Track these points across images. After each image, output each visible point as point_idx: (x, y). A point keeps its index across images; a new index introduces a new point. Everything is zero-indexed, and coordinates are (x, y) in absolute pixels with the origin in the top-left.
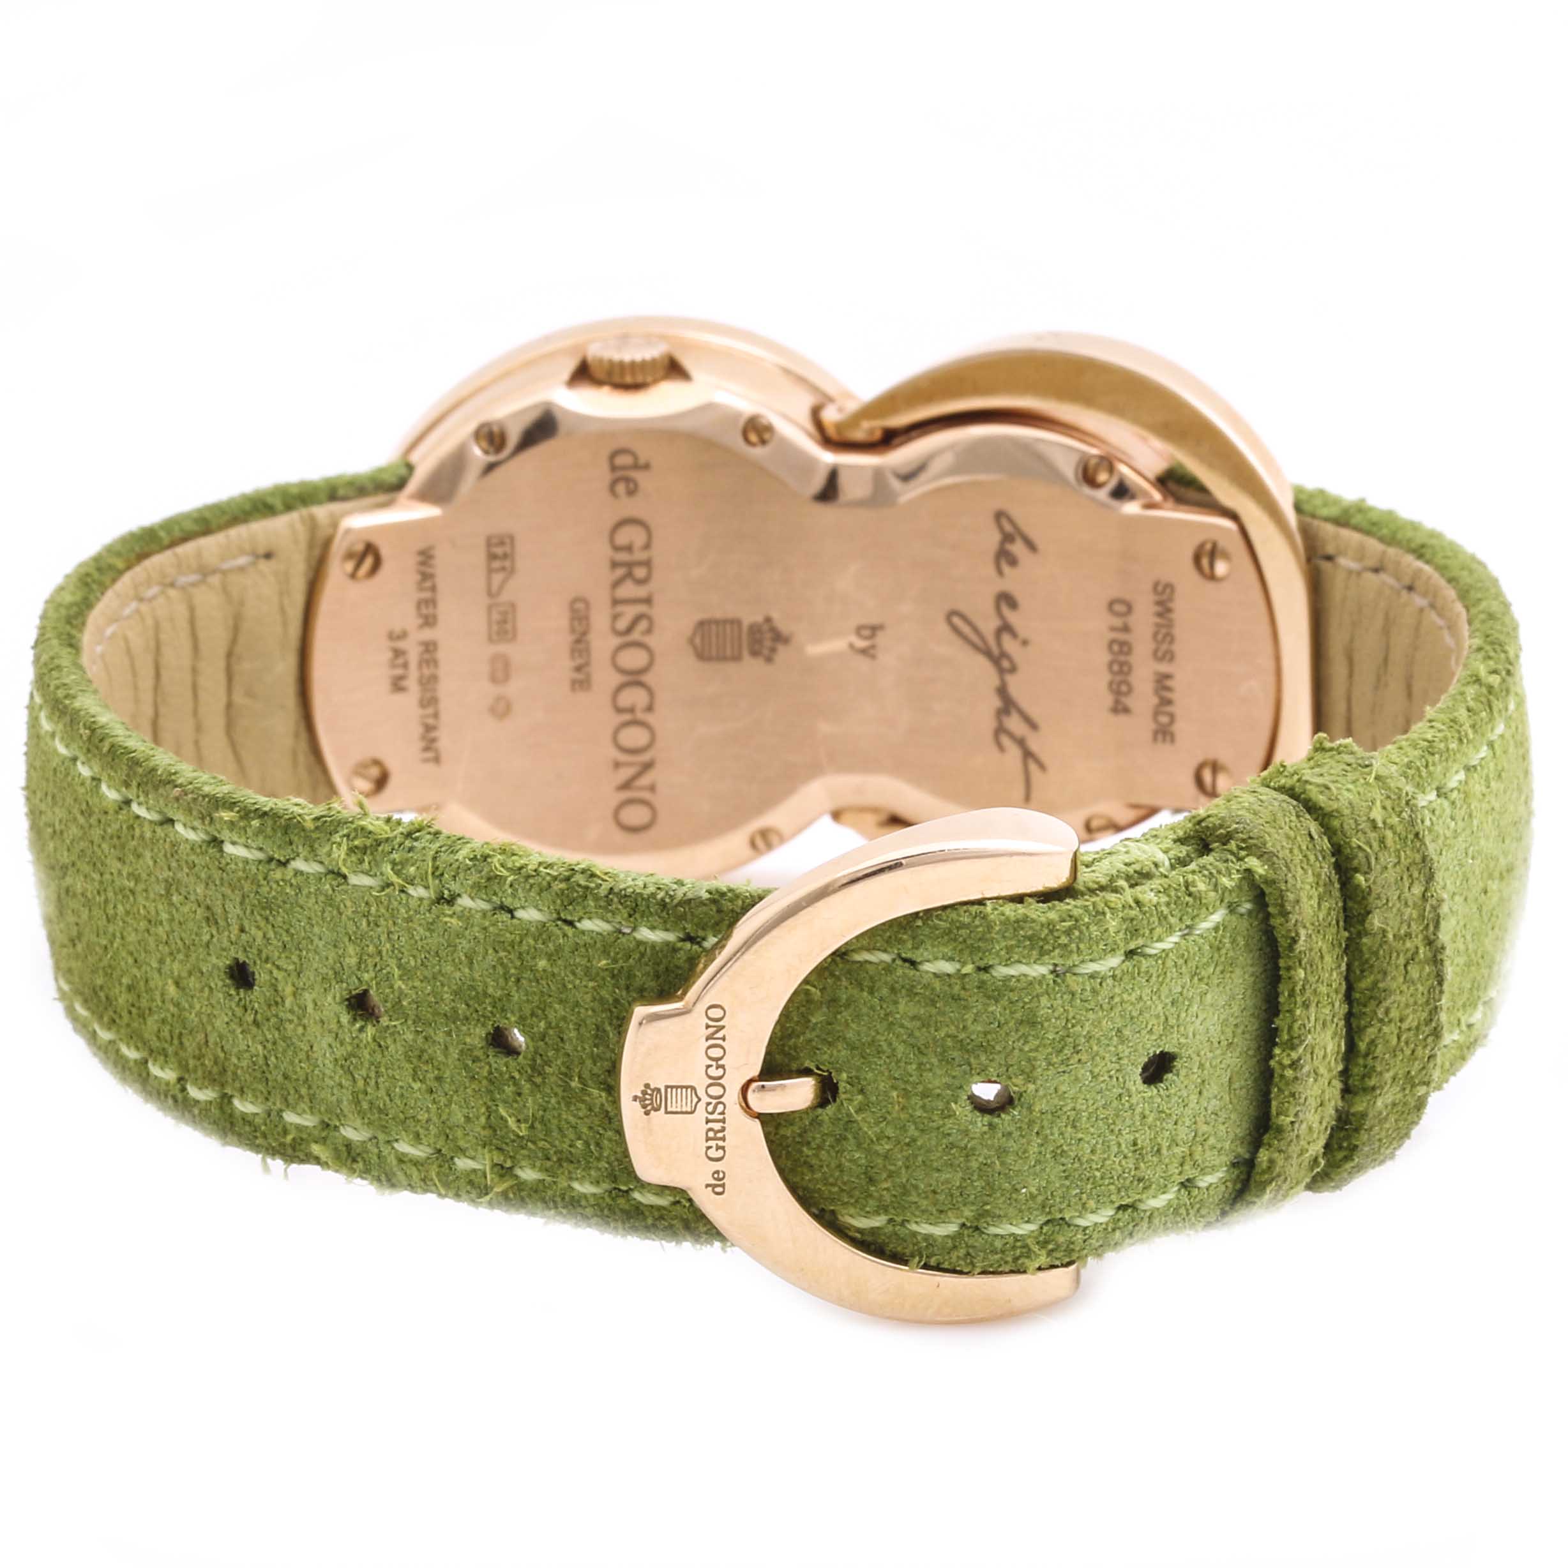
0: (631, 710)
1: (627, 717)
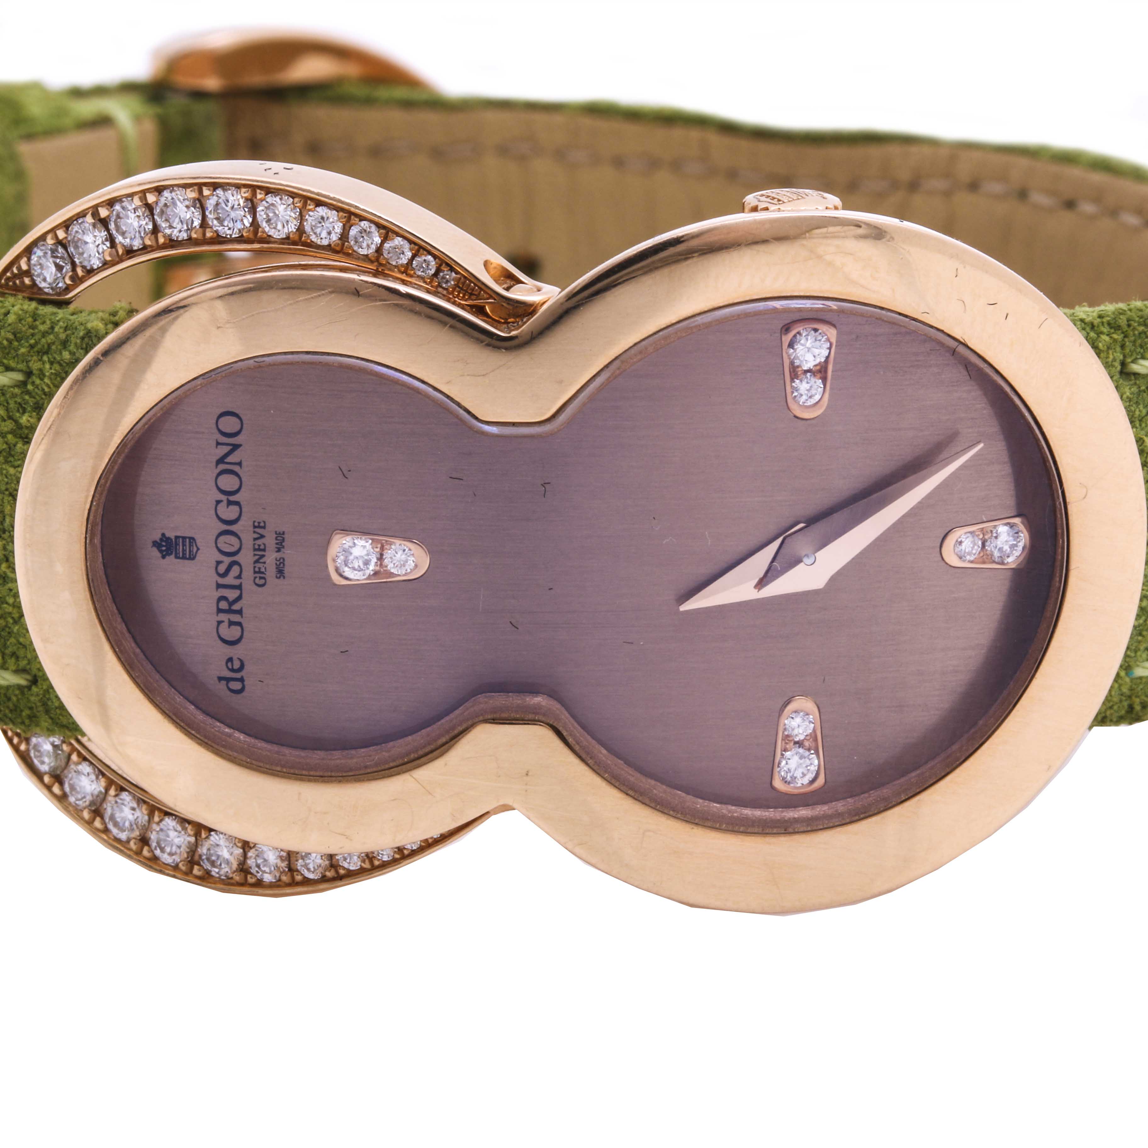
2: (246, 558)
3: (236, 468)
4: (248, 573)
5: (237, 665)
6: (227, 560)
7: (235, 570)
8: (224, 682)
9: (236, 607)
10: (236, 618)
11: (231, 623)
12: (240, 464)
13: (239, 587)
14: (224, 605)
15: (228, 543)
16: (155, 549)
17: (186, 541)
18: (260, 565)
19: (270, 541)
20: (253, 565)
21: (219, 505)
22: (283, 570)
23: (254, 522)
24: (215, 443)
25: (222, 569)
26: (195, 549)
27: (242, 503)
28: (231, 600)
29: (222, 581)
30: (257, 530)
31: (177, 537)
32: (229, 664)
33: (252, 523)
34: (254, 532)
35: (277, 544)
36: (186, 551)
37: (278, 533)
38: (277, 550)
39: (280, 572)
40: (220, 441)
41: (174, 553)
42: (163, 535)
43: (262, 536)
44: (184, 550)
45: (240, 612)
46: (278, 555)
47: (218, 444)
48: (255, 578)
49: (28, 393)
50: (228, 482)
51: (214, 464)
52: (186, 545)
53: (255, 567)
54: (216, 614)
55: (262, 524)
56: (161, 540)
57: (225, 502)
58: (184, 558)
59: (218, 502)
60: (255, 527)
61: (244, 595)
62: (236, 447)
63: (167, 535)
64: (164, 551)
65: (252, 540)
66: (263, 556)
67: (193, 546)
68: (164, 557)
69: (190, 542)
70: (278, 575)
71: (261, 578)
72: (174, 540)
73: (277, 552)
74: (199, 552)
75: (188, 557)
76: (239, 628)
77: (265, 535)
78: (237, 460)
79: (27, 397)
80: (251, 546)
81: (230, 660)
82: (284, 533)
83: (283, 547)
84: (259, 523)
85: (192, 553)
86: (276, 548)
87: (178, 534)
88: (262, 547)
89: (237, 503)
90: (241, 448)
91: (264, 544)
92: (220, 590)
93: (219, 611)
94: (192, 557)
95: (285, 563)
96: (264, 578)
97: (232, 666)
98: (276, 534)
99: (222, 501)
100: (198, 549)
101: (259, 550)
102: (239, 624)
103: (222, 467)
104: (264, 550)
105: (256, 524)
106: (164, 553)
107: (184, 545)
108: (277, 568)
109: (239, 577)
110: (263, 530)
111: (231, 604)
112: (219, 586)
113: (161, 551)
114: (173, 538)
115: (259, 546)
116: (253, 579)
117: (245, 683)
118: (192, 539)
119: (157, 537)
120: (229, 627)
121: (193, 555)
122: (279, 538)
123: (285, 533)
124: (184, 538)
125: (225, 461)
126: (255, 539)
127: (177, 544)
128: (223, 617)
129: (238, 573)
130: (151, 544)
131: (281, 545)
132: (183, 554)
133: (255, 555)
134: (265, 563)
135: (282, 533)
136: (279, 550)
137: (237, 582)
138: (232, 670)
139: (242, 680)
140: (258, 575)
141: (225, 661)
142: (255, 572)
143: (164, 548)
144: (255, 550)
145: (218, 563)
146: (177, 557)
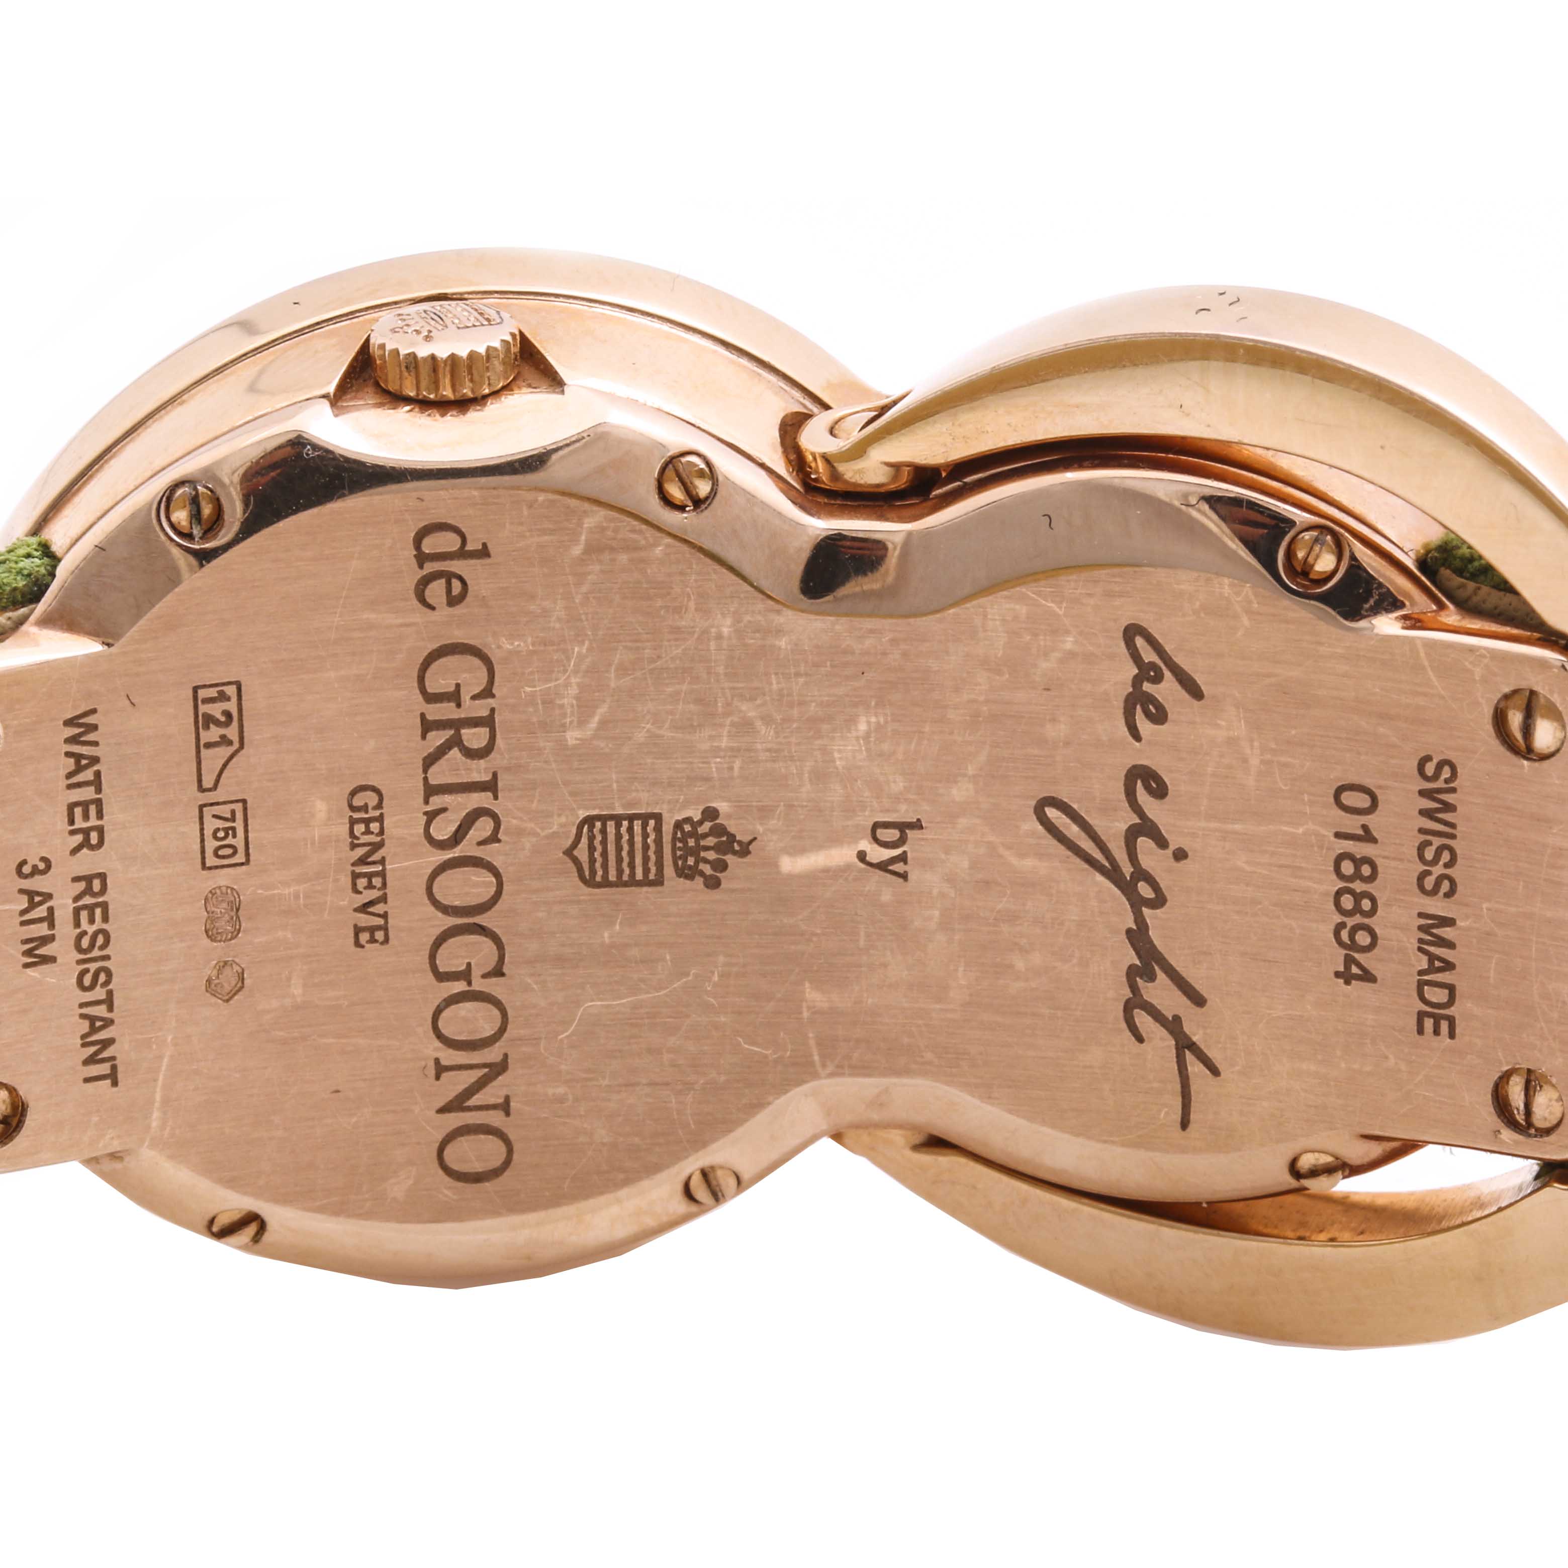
0: (465, 975)
1: (459, 987)
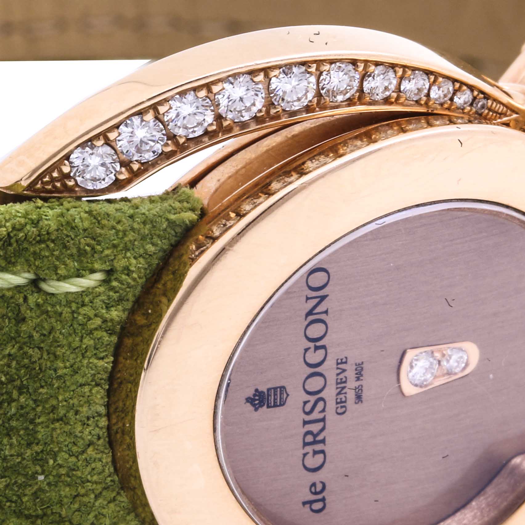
2: (330, 393)
3: (323, 317)
4: (331, 405)
5: (319, 487)
6: (313, 399)
7: (320, 405)
8: (308, 506)
9: (320, 438)
10: (318, 447)
11: (315, 453)
12: (326, 312)
13: (323, 420)
14: (309, 439)
15: (315, 384)
16: (248, 404)
17: (277, 392)
18: (342, 396)
19: (351, 374)
20: (335, 398)
21: (308, 352)
22: (361, 396)
23: (338, 360)
24: (305, 298)
25: (308, 407)
26: (285, 395)
27: (327, 346)
28: (315, 432)
29: (307, 418)
30: (340, 366)
31: (269, 390)
32: (313, 490)
33: (336, 361)
34: (338, 368)
35: (357, 374)
36: (277, 399)
37: (357, 364)
38: (356, 379)
39: (359, 398)
40: (309, 296)
41: (266, 403)
42: (257, 390)
43: (344, 371)
44: (275, 399)
45: (323, 441)
46: (357, 384)
47: (308, 299)
48: (337, 408)
49: (112, 289)
50: (316, 330)
51: (304, 317)
52: (277, 395)
53: (337, 399)
54: (302, 448)
55: (344, 360)
56: (255, 395)
57: (312, 349)
58: (275, 406)
59: (306, 350)
60: (338, 364)
61: (327, 427)
62: (323, 298)
63: (260, 389)
64: (257, 404)
65: (335, 375)
66: (344, 388)
67: (283, 394)
68: (256, 410)
69: (281, 391)
70: (357, 401)
71: (342, 407)
72: (266, 393)
73: (356, 381)
74: (289, 397)
75: (278, 404)
76: (322, 456)
77: (346, 368)
78: (325, 309)
79: (111, 293)
80: (334, 382)
81: (314, 485)
82: (362, 363)
83: (362, 376)
84: (342, 360)
85: (282, 400)
86: (356, 377)
87: (270, 386)
88: (344, 380)
89: (324, 347)
90: (327, 298)
91: (346, 377)
92: (307, 426)
93: (305, 444)
94: (282, 403)
95: (363, 389)
96: (344, 407)
97: (315, 490)
98: (356, 365)
99: (309, 348)
100: (288, 395)
101: (341, 383)
102: (323, 452)
103: (311, 318)
104: (345, 382)
105: (339, 361)
106: (257, 406)
107: (275, 395)
108: (356, 395)
109: (323, 410)
110: (345, 365)
111: (315, 436)
112: (305, 423)
113: (254, 405)
114: (266, 391)
115: (341, 379)
116: (335, 409)
117: (327, 501)
118: (283, 388)
119: (250, 393)
120: (313, 456)
121: (283, 401)
122: (358, 369)
123: (364, 363)
124: (275, 389)
125: (314, 312)
126: (338, 375)
127: (268, 395)
128: (309, 449)
129: (322, 408)
130: (245, 401)
131: (360, 374)
132: (274, 402)
133: (337, 388)
134: (346, 393)
135: (360, 363)
136: (358, 379)
137: (321, 416)
138: (316, 493)
139: (323, 500)
140: (339, 405)
141: (309, 488)
142: (337, 403)
143: (257, 402)
144: (337, 383)
145: (305, 403)
146: (268, 407)
